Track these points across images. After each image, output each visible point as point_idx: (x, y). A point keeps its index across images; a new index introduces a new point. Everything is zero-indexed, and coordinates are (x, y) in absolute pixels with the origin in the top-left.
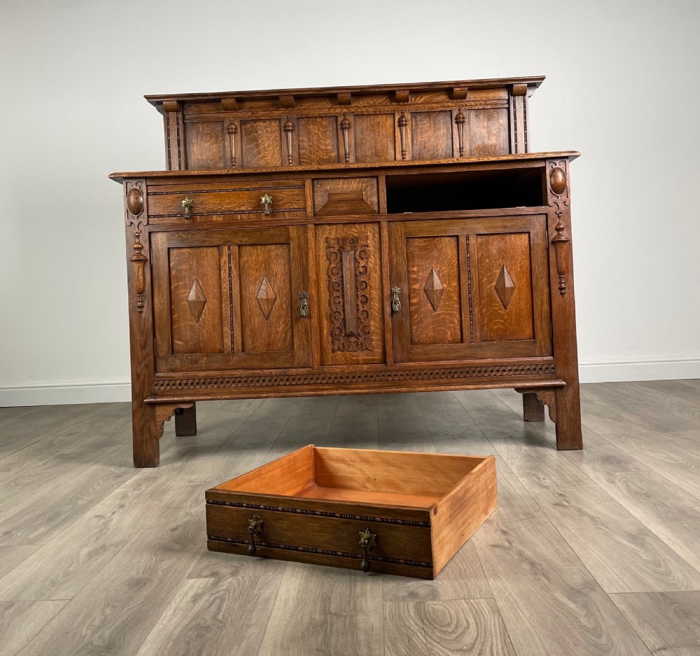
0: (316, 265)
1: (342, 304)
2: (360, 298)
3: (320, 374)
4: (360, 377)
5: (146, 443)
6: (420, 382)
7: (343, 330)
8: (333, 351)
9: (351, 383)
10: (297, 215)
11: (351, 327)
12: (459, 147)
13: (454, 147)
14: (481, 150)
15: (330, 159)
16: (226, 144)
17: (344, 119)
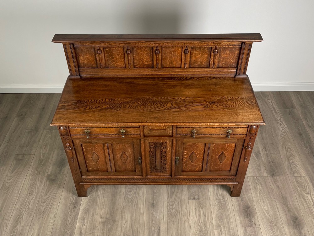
1: (155, 161)
3: (146, 179)
5: (82, 192)
6: (184, 182)
7: (155, 168)
8: (151, 173)
10: (136, 136)
11: (159, 167)
12: (212, 63)
13: (211, 63)
14: (223, 64)
15: (149, 64)
16: (97, 57)
17: (156, 50)
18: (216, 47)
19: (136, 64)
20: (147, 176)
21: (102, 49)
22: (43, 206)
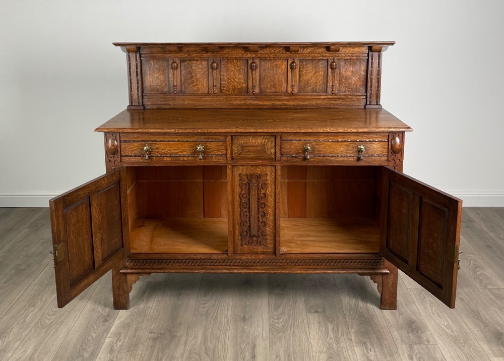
0: (232, 192)
1: (248, 216)
2: (261, 213)
3: (232, 259)
4: (258, 262)
5: (121, 296)
6: (297, 267)
7: (249, 233)
8: (242, 245)
9: (252, 266)
10: (220, 159)
11: (254, 231)
12: (331, 85)
13: (328, 84)
14: (347, 87)
15: (242, 88)
16: (170, 75)
17: (253, 63)
18: (333, 59)
19: (224, 87)
20: (234, 253)
21: (178, 62)
22: (49, 319)
